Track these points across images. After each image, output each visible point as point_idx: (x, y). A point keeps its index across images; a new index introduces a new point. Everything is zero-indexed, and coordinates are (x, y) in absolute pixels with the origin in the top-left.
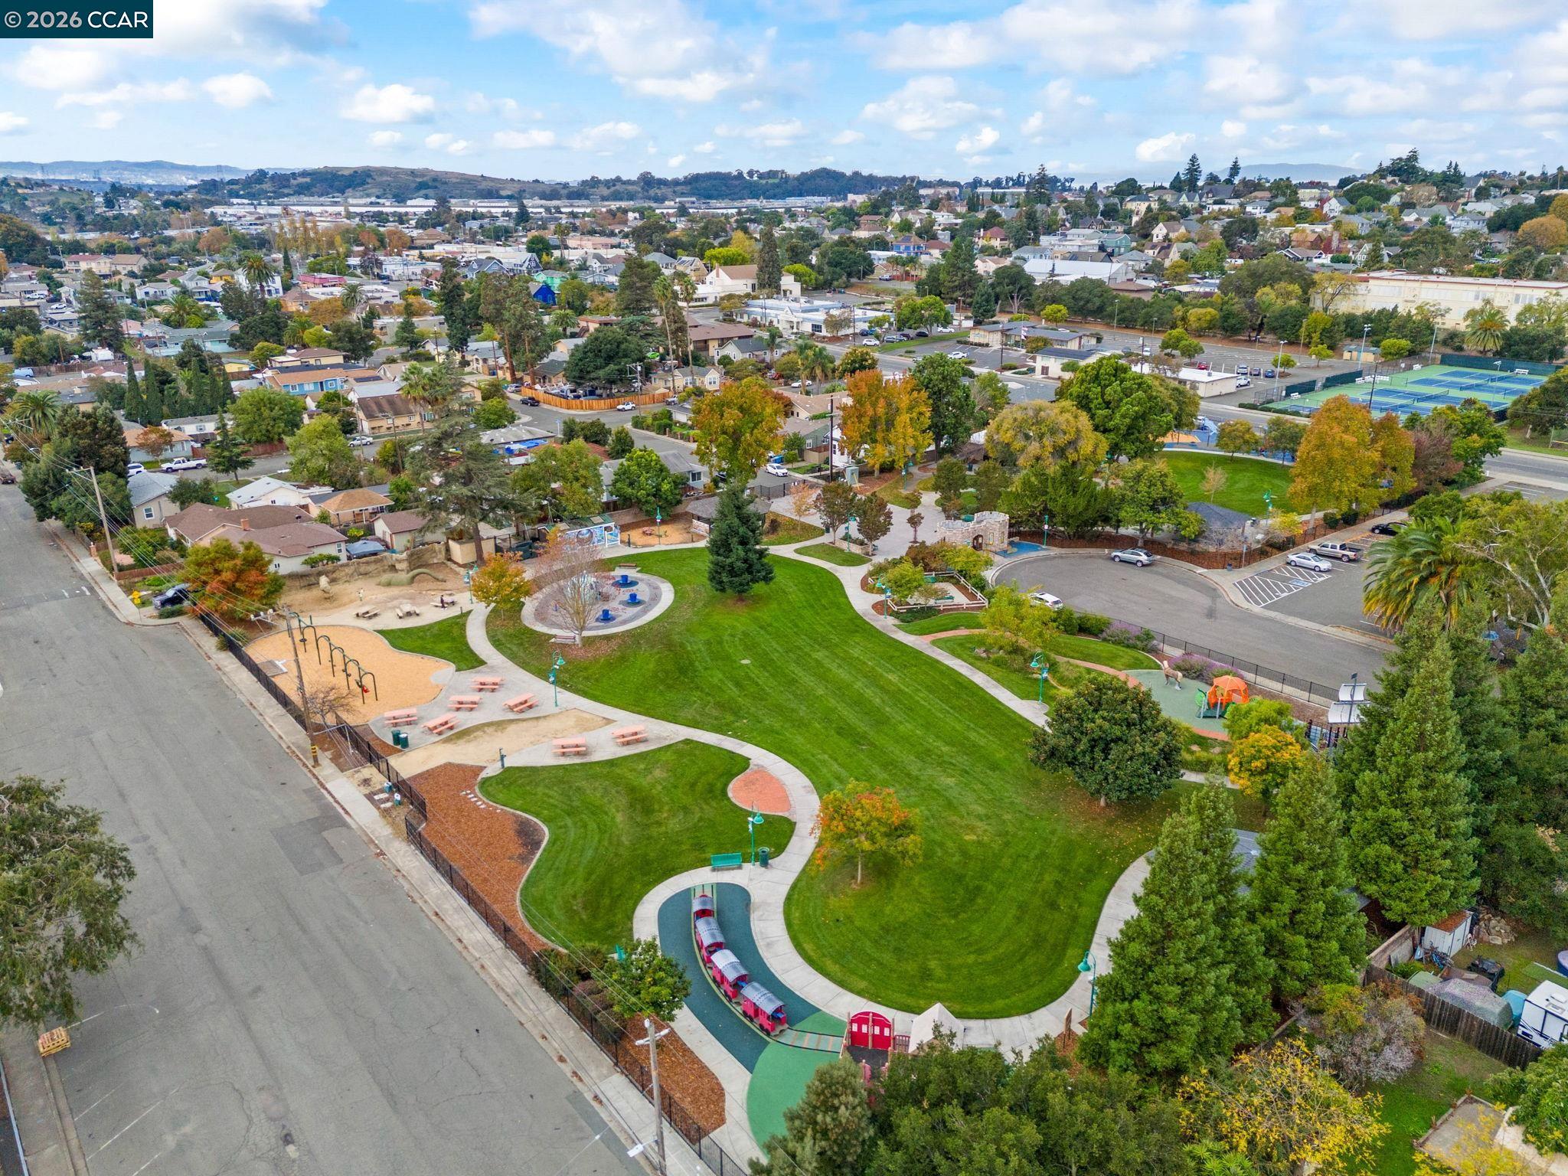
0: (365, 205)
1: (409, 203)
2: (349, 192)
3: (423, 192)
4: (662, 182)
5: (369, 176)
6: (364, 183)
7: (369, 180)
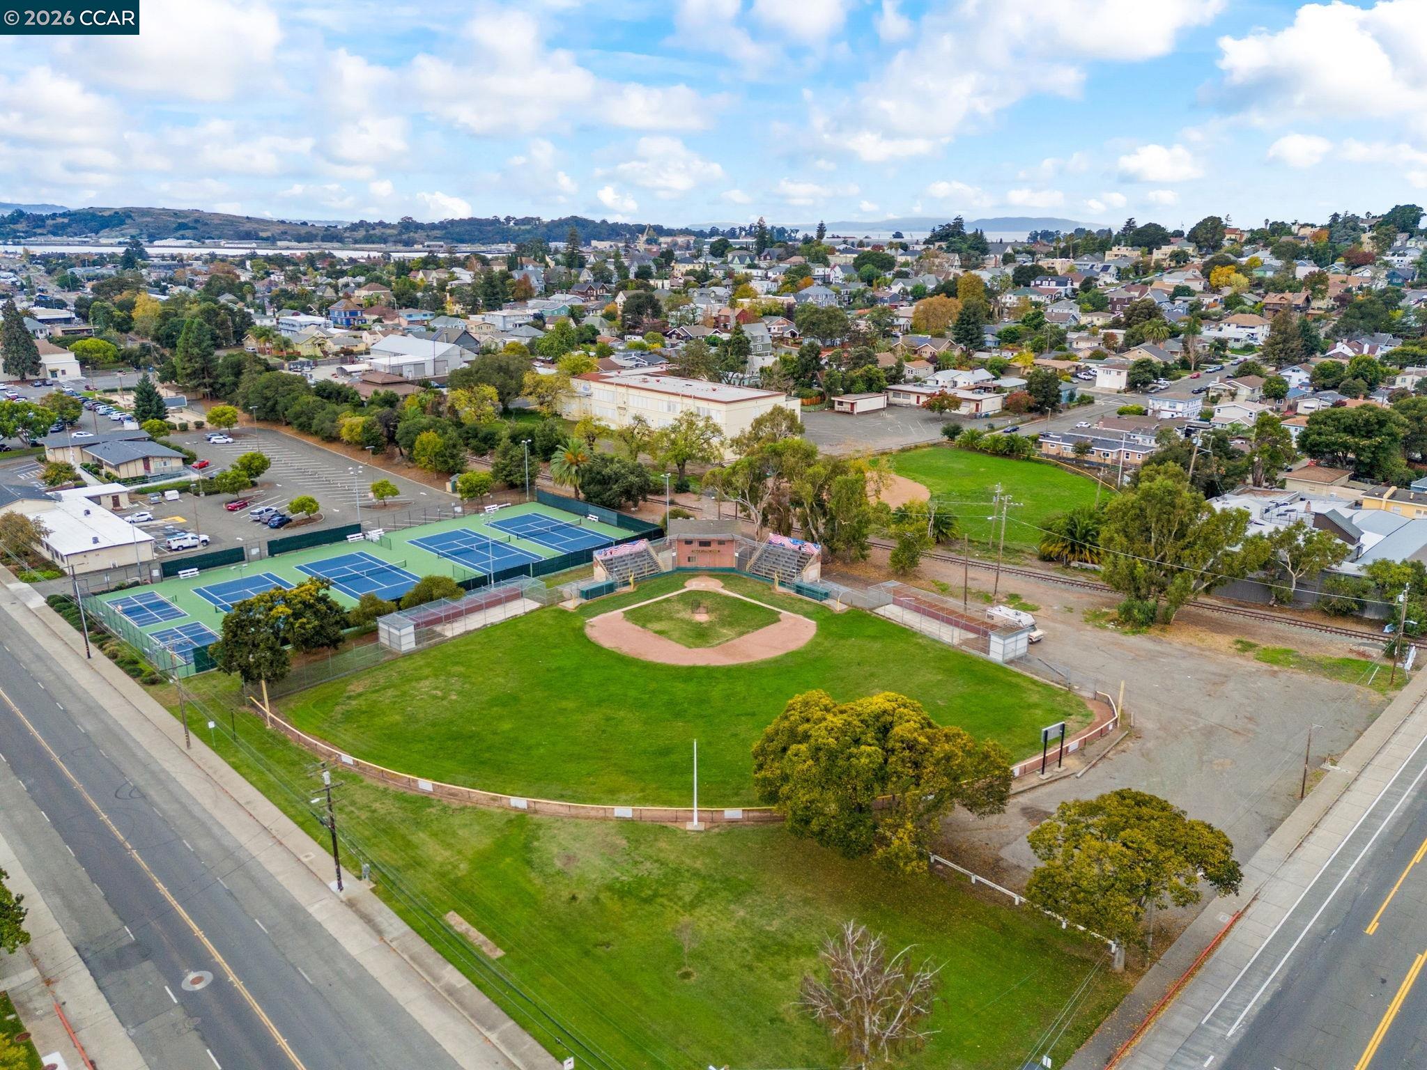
0: (112, 245)
1: (156, 243)
2: (103, 232)
3: (181, 232)
4: (419, 227)
5: (130, 217)
6: (122, 223)
7: (129, 221)
